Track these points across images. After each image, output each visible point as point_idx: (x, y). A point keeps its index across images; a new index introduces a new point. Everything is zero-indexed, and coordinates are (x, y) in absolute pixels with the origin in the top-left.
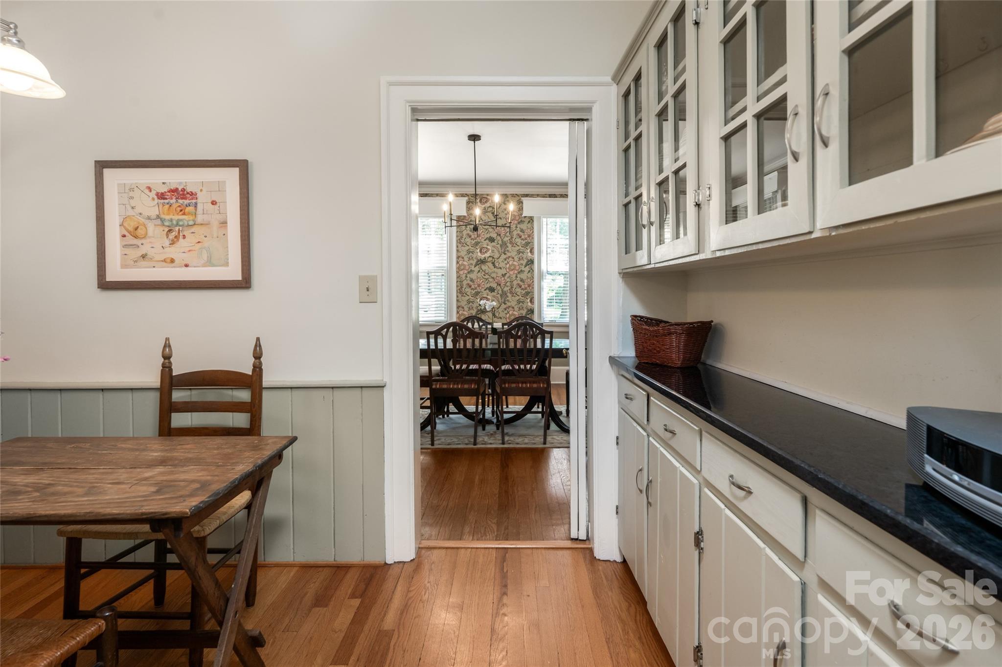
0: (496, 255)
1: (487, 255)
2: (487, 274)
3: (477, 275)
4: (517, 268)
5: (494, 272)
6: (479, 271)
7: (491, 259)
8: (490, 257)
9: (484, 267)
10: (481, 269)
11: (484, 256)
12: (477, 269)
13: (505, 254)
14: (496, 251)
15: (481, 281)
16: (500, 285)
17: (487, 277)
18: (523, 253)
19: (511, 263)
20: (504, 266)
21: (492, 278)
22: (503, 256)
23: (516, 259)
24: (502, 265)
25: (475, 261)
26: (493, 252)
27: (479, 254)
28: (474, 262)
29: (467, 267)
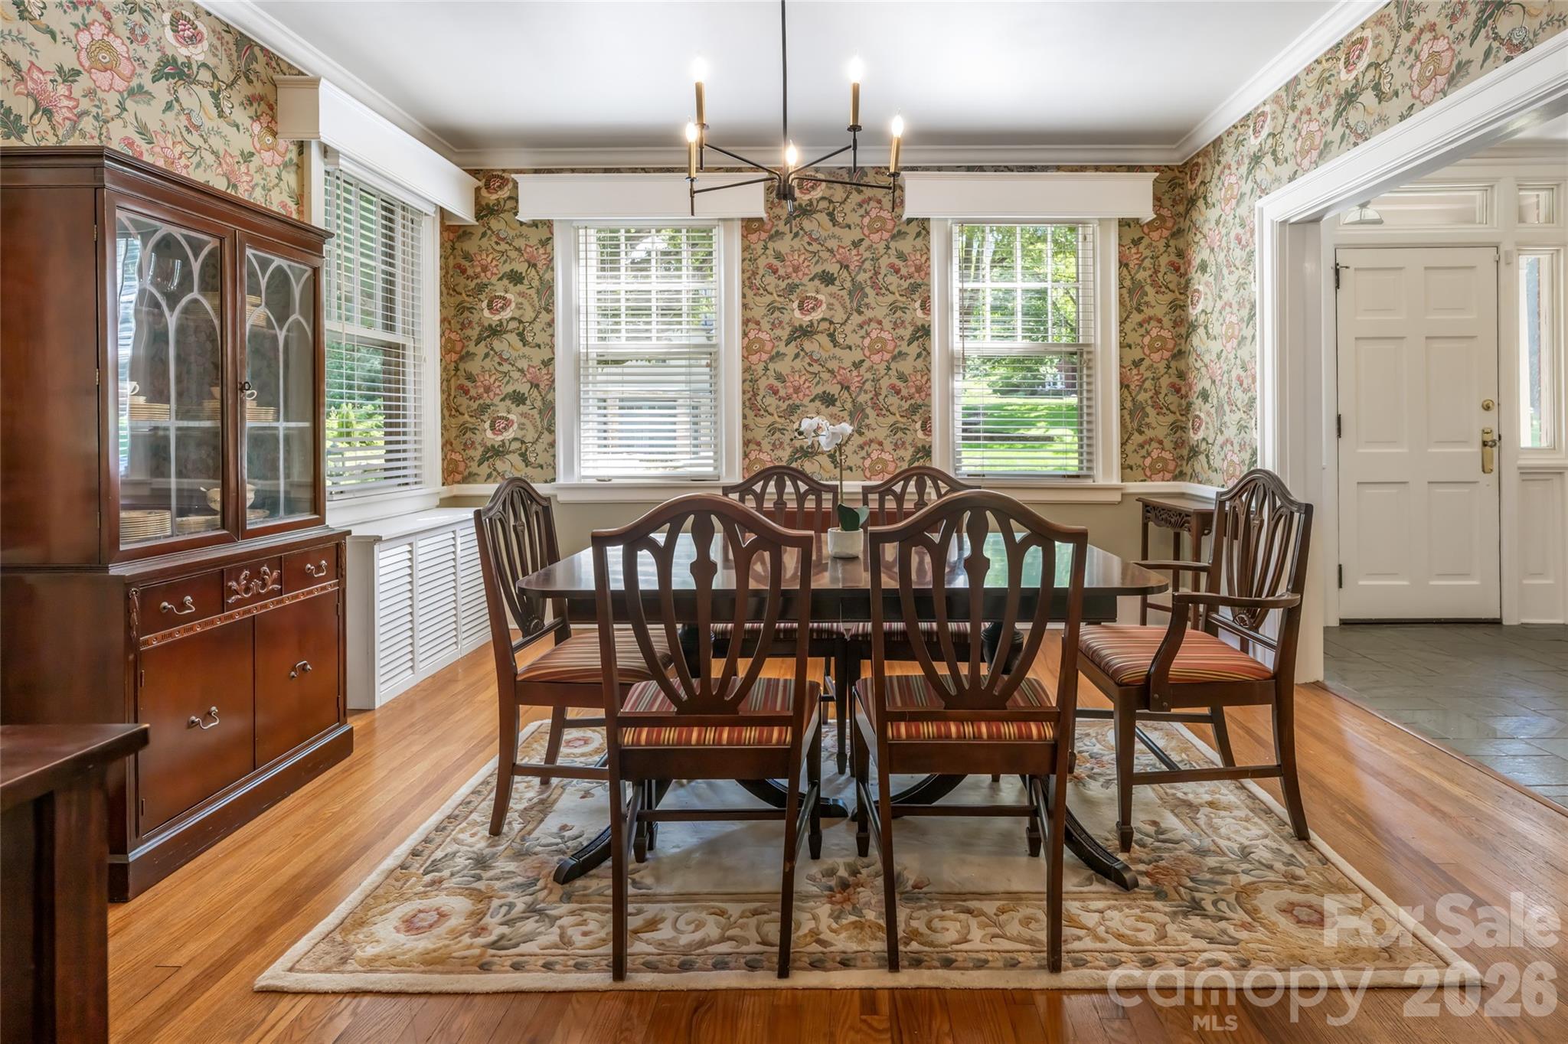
0: (839, 316)
1: (816, 316)
2: (816, 361)
3: (793, 364)
4: (890, 346)
5: (834, 357)
6: (797, 356)
7: (825, 325)
8: (824, 319)
9: (808, 346)
10: (803, 350)
11: (808, 318)
12: (792, 349)
13: (860, 313)
14: (838, 306)
15: (803, 378)
16: (848, 388)
17: (816, 368)
18: (904, 309)
19: (874, 335)
20: (859, 341)
21: (829, 371)
22: (856, 319)
23: (887, 324)
24: (853, 339)
25: (788, 330)
26: (831, 309)
27: (797, 314)
28: (784, 334)
29: (768, 346)
